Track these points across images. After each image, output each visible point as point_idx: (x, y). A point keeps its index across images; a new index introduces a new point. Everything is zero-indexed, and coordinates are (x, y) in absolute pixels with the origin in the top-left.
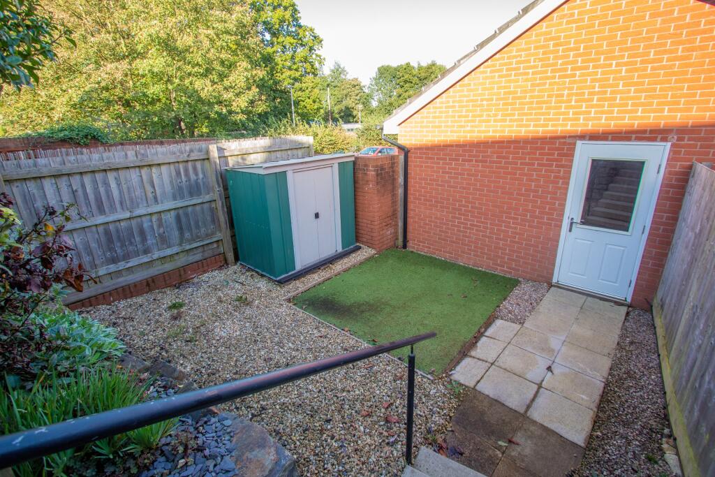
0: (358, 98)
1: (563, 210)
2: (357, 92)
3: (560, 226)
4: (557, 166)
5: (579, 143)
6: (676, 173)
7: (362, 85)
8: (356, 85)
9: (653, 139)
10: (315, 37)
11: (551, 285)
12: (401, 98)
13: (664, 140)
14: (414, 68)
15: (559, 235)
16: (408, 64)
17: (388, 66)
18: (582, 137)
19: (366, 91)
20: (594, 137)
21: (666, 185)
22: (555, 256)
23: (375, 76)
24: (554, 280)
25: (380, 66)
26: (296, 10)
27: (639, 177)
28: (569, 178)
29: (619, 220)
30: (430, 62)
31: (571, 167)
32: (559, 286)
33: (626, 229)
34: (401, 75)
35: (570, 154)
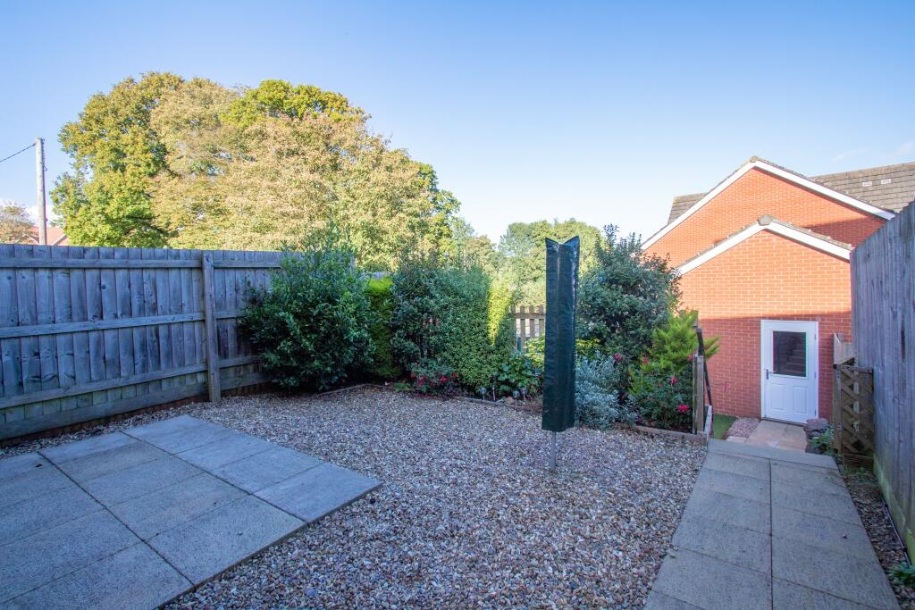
0: (487, 257)
1: (760, 364)
2: (485, 251)
3: (760, 375)
4: (751, 335)
5: (763, 321)
6: (826, 339)
7: (491, 243)
8: (484, 243)
9: (808, 320)
10: (452, 201)
11: (760, 419)
12: (538, 257)
13: (814, 320)
14: (550, 225)
15: (760, 382)
16: (544, 222)
17: (520, 224)
18: (764, 318)
19: (497, 250)
20: (772, 318)
21: (821, 347)
22: (760, 397)
23: (505, 233)
24: (763, 416)
25: (511, 223)
26: (434, 176)
27: (804, 342)
28: (760, 343)
29: (799, 370)
30: (568, 220)
31: (760, 336)
32: (767, 419)
33: (805, 376)
34: (537, 233)
35: (758, 328)
